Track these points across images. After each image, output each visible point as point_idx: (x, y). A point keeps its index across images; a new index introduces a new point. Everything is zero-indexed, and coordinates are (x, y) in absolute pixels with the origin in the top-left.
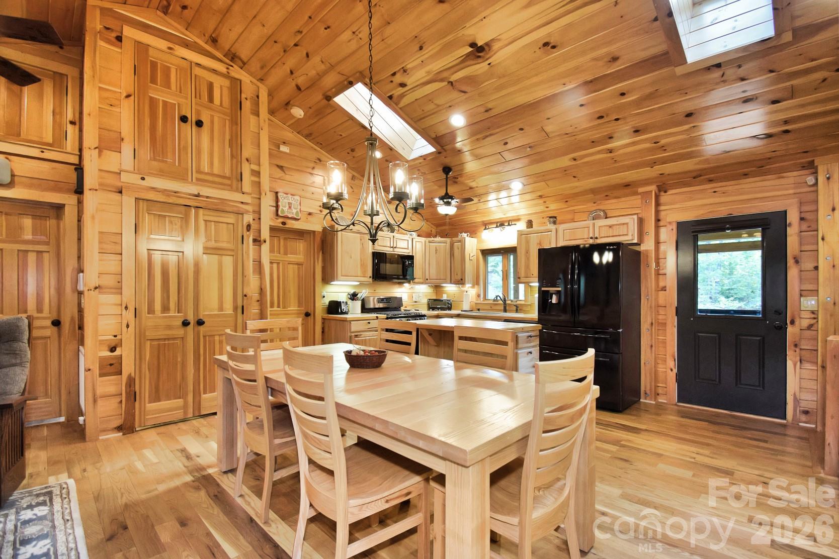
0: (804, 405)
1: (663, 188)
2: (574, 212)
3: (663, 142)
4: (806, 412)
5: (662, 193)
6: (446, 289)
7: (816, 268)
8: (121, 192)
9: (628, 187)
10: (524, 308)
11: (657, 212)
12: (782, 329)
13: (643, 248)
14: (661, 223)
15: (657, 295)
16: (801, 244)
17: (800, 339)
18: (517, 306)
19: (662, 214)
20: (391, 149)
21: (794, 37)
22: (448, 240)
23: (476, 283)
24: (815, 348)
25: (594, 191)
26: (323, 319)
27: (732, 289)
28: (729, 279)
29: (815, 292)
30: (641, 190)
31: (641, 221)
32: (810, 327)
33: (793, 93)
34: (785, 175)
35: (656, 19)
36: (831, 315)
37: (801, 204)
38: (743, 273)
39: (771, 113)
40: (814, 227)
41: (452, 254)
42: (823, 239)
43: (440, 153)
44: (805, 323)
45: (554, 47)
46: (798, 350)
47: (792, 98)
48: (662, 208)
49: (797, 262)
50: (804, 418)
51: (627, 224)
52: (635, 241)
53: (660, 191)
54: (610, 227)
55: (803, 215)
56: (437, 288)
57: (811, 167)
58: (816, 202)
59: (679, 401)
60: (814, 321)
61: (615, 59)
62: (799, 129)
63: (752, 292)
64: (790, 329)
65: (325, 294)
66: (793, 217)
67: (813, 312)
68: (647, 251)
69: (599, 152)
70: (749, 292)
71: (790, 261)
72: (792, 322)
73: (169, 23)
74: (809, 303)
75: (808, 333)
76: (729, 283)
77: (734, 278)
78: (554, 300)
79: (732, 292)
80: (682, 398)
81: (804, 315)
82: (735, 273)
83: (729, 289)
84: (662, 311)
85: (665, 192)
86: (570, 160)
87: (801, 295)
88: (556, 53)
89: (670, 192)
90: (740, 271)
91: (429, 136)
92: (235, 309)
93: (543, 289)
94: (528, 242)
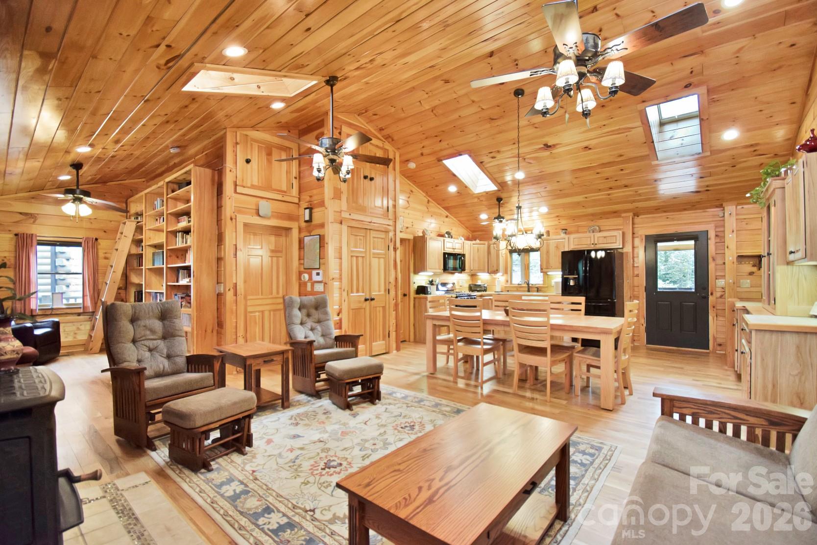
0: (719, 341)
1: (636, 215)
2: (579, 226)
3: (640, 192)
4: (720, 345)
5: (636, 217)
6: (479, 277)
7: (724, 263)
8: (341, 223)
9: (616, 214)
10: (543, 289)
11: (633, 228)
12: (706, 298)
13: (625, 250)
14: (635, 235)
15: (633, 279)
16: (716, 250)
17: (716, 304)
18: (537, 288)
19: (636, 230)
20: (466, 187)
21: (711, 153)
22: (486, 243)
23: (506, 272)
24: (724, 308)
25: (593, 215)
26: (414, 298)
27: (667, 274)
28: (664, 265)
29: (723, 277)
30: (623, 215)
31: (623, 234)
32: (721, 297)
33: (711, 175)
34: (708, 210)
35: (645, 143)
36: (732, 290)
37: (716, 227)
38: (676, 260)
39: (700, 182)
40: (723, 240)
41: (489, 252)
42: (728, 247)
43: (499, 191)
44: (719, 294)
45: (590, 149)
46: (715, 309)
47: (710, 176)
48: (636, 226)
49: (714, 260)
50: (719, 348)
51: (616, 236)
52: (621, 247)
53: (634, 216)
54: (605, 237)
55: (718, 234)
56: (473, 276)
57: (721, 206)
58: (724, 226)
59: (647, 344)
60: (723, 293)
61: (621, 156)
62: (714, 190)
63: (683, 276)
64: (711, 298)
65: (415, 281)
66: (712, 234)
67: (723, 288)
68: (627, 253)
69: (602, 195)
70: (682, 276)
71: (710, 260)
72: (712, 294)
73: (359, 120)
74: (721, 283)
75: (721, 300)
76: (665, 269)
77: (669, 264)
78: (572, 283)
79: (668, 276)
80: (649, 342)
81: (718, 290)
82: (670, 260)
83: (664, 274)
84: (636, 289)
85: (638, 216)
86: (583, 198)
87: (716, 279)
88: (590, 151)
89: (640, 217)
90: (674, 259)
91: (497, 182)
92: (385, 290)
93: (565, 276)
94: (548, 245)
